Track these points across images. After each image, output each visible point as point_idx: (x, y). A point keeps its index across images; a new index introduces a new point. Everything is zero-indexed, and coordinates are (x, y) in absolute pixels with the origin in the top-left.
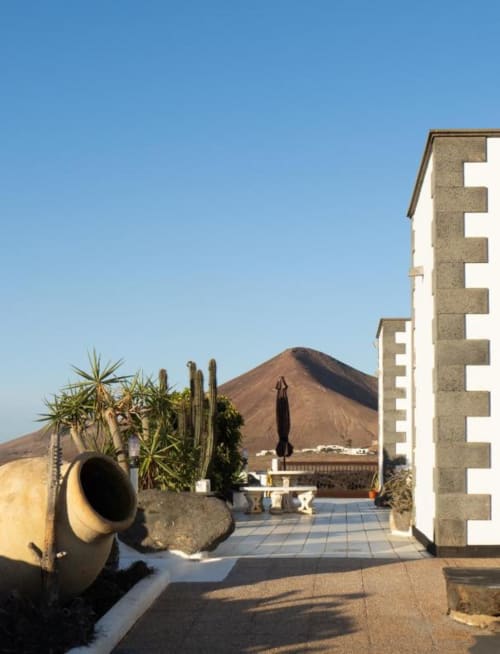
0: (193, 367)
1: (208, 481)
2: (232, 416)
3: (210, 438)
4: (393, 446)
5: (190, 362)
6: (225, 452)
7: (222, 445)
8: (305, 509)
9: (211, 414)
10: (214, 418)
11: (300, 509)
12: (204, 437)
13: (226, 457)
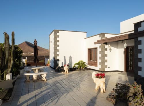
0: (5, 34)
1: (11, 74)
2: (20, 51)
3: (12, 58)
4: (56, 57)
5: (5, 32)
6: (17, 61)
7: (16, 59)
8: (44, 79)
9: (12, 50)
10: (13, 52)
11: (42, 79)
12: (9, 58)
13: (18, 63)
